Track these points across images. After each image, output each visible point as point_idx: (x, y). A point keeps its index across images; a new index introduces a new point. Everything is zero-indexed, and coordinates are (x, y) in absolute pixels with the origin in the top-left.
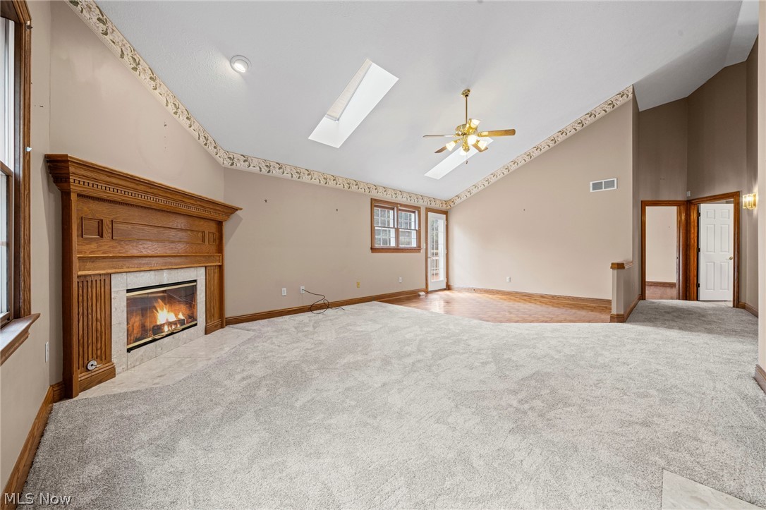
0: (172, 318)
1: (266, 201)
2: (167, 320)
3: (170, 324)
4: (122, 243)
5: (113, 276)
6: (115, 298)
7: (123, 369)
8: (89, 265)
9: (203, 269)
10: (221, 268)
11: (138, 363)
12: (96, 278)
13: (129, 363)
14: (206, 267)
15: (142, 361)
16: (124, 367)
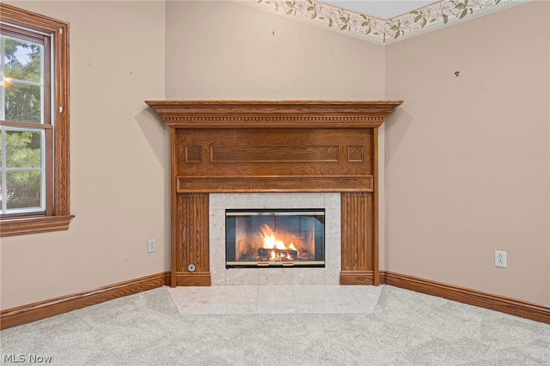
0: (281, 246)
1: (457, 73)
2: (275, 246)
3: (278, 251)
4: (219, 165)
5: (210, 194)
6: (213, 215)
7: (222, 282)
8: (188, 185)
9: (339, 195)
10: (373, 195)
11: (237, 283)
12: (196, 196)
13: (228, 279)
14: (342, 193)
15: (242, 283)
16: (223, 280)
